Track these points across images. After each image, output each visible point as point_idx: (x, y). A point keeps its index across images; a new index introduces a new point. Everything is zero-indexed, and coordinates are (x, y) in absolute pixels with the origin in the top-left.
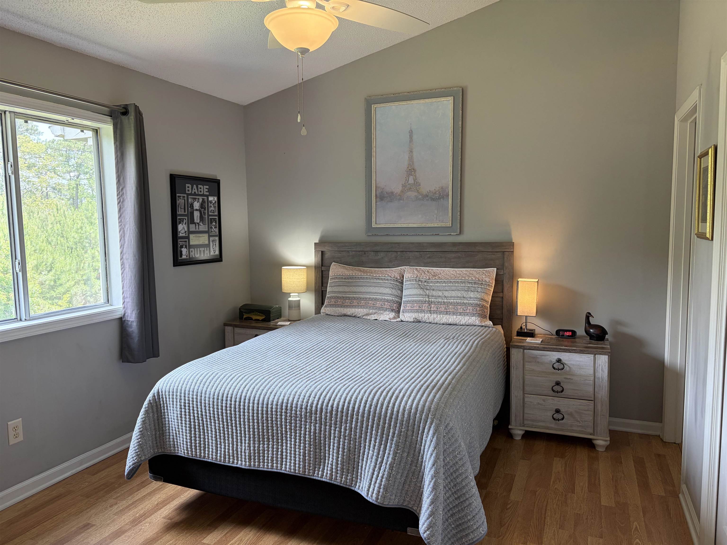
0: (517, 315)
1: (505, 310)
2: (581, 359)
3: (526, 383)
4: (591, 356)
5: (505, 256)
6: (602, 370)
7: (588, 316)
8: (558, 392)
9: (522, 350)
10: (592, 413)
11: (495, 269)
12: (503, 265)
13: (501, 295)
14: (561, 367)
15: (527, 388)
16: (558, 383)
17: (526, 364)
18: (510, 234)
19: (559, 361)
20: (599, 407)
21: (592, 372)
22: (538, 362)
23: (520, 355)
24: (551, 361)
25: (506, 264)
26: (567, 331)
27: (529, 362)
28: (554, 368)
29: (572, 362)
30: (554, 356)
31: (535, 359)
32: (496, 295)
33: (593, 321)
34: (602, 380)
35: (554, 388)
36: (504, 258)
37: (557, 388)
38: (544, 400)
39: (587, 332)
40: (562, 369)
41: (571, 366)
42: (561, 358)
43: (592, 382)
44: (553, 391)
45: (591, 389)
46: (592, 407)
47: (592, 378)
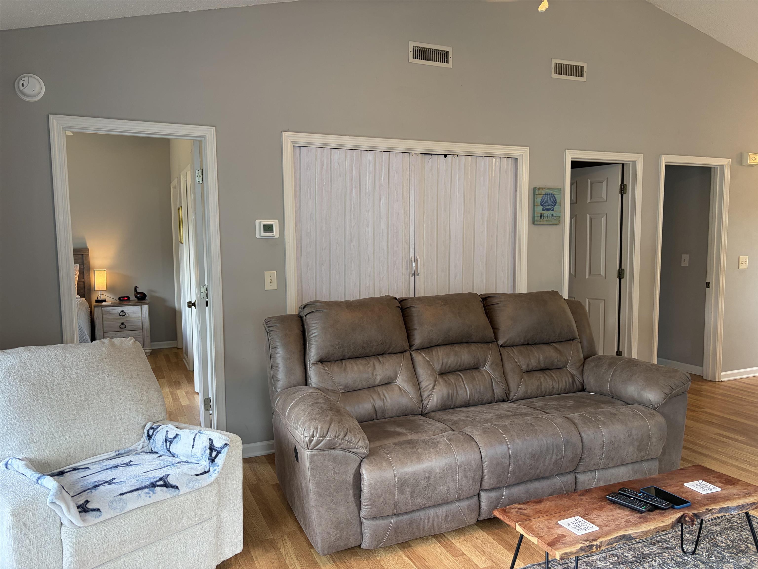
0: (95, 290)
1: (86, 289)
2: (134, 309)
3: (104, 326)
4: (139, 307)
5: (84, 257)
6: (145, 313)
7: (136, 288)
8: (123, 328)
9: (101, 308)
10: (142, 336)
11: (78, 265)
12: (83, 262)
13: (83, 280)
14: (124, 314)
15: (105, 329)
16: (123, 324)
17: (104, 315)
18: (85, 244)
19: (122, 311)
20: (145, 333)
21: (140, 315)
22: (111, 314)
23: (100, 311)
24: (118, 312)
25: (85, 262)
26: (125, 297)
27: (105, 314)
28: (120, 315)
29: (130, 311)
30: (119, 309)
31: (109, 313)
32: (80, 281)
33: (138, 290)
34: (146, 318)
35: (121, 326)
36: (83, 258)
37: (122, 326)
38: (116, 334)
39: (136, 297)
40: (125, 315)
41: (129, 313)
42: (123, 310)
43: (141, 320)
44: (121, 328)
45: (141, 324)
46: (141, 333)
47: (141, 318)
